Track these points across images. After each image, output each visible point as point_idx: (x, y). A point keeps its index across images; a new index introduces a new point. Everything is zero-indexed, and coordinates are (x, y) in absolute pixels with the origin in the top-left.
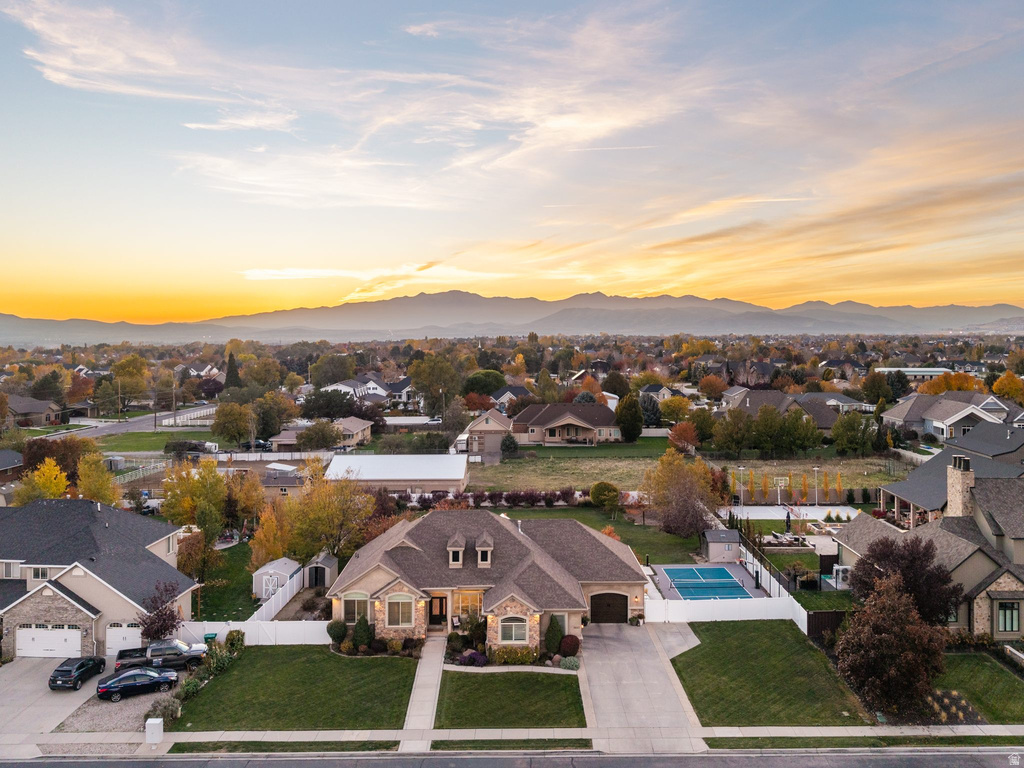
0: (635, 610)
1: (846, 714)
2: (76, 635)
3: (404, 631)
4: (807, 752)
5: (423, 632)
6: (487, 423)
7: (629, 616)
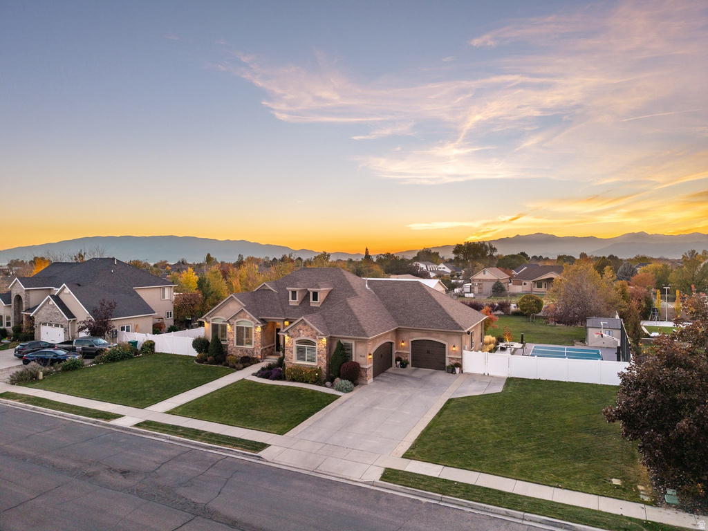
0: (453, 359)
1: (616, 482)
2: (61, 330)
3: (247, 351)
4: (507, 515)
5: (259, 353)
6: (484, 274)
7: (448, 363)
